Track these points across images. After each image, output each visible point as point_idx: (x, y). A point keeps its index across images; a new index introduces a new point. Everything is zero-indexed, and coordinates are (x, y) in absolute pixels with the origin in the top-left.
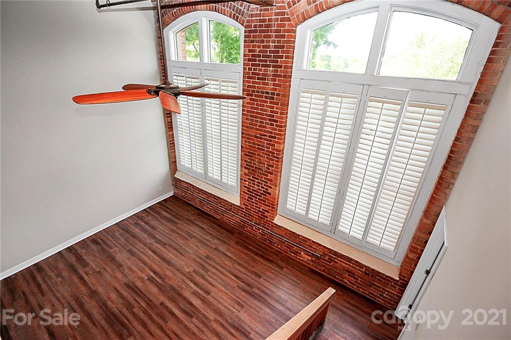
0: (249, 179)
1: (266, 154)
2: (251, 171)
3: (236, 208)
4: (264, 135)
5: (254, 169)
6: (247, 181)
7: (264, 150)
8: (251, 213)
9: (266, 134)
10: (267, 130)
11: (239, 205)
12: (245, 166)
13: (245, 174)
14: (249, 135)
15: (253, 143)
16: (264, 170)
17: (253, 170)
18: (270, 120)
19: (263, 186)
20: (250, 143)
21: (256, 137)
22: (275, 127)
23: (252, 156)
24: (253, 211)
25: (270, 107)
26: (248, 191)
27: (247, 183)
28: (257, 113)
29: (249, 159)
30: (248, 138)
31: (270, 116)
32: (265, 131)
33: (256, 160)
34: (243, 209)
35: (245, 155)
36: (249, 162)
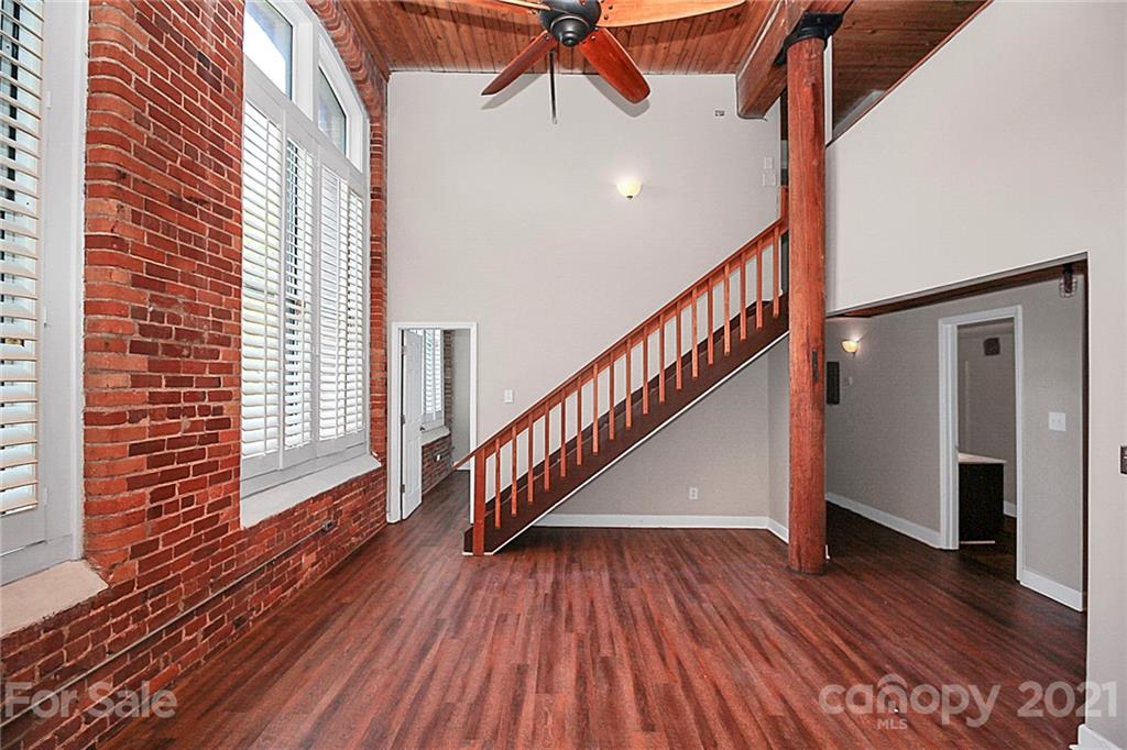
0: (154, 399)
1: (210, 273)
2: (161, 356)
3: (88, 625)
4: (203, 202)
5: (172, 341)
6: (143, 414)
7: (202, 257)
8: (167, 569)
9: (207, 198)
10: (207, 182)
11: (102, 586)
12: (137, 337)
13: (137, 381)
14: (150, 190)
15: (168, 230)
16: (206, 335)
17: (169, 350)
18: (213, 152)
19: (206, 403)
20: (153, 225)
21: (176, 202)
22: (225, 178)
23: (162, 287)
24: (179, 550)
25: (213, 110)
26: (152, 463)
27: (145, 422)
28: (175, 110)
29: (153, 299)
30: (148, 206)
31: (213, 138)
32: (204, 187)
33: (180, 301)
34: (128, 587)
35: (137, 282)
36: (156, 316)
